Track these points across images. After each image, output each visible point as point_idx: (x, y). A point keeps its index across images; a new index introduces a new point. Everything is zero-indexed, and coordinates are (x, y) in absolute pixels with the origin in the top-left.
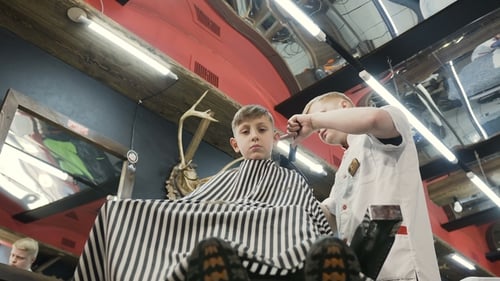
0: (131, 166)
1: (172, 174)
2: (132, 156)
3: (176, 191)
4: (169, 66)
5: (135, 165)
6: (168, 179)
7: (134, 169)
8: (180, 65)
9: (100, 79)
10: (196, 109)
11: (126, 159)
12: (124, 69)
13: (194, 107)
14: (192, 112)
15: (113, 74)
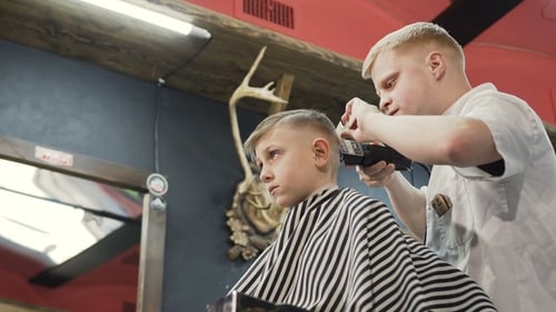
0: (158, 202)
1: (236, 197)
2: (157, 184)
3: (246, 228)
4: (190, 18)
5: (163, 199)
6: (229, 207)
7: (163, 205)
8: (210, 12)
9: (83, 59)
10: (250, 85)
11: (147, 191)
12: (116, 36)
13: (247, 80)
14: (244, 89)
15: (101, 47)
